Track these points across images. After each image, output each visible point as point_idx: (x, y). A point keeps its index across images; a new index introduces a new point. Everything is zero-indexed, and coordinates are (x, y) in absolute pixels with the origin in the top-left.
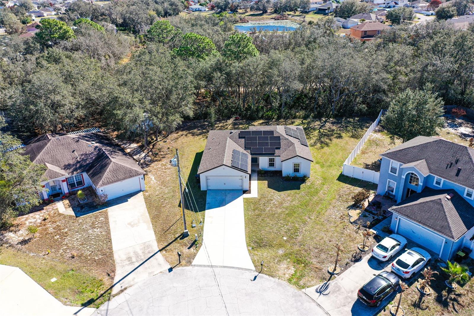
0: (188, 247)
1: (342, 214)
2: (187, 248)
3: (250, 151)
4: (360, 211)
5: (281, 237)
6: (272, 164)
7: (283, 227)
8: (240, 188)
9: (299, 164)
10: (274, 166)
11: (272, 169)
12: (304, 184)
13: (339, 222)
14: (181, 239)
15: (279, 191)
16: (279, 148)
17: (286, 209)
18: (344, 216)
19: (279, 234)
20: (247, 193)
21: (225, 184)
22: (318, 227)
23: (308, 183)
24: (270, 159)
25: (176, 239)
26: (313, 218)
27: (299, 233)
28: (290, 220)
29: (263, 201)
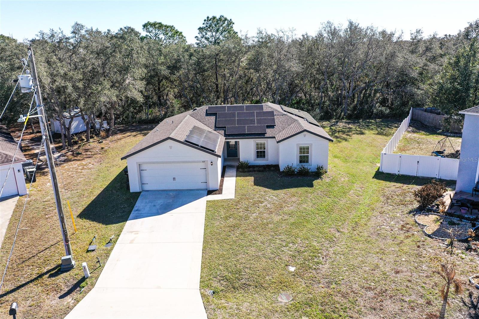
0: (63, 293)
1: (402, 223)
2: (59, 295)
3: (223, 131)
4: (437, 217)
5: (283, 265)
6: (261, 154)
7: (286, 246)
8: (203, 186)
9: (308, 148)
10: (264, 156)
11: (261, 162)
12: (319, 181)
13: (402, 237)
14: (51, 276)
15: (275, 189)
16: (272, 127)
17: (291, 215)
18: (408, 226)
19: (277, 260)
20: (216, 194)
21: (174, 179)
22: (361, 246)
23: (326, 179)
24: (257, 144)
25: (41, 276)
26: (346, 231)
27: (321, 258)
28: (301, 234)
29: (244, 204)
